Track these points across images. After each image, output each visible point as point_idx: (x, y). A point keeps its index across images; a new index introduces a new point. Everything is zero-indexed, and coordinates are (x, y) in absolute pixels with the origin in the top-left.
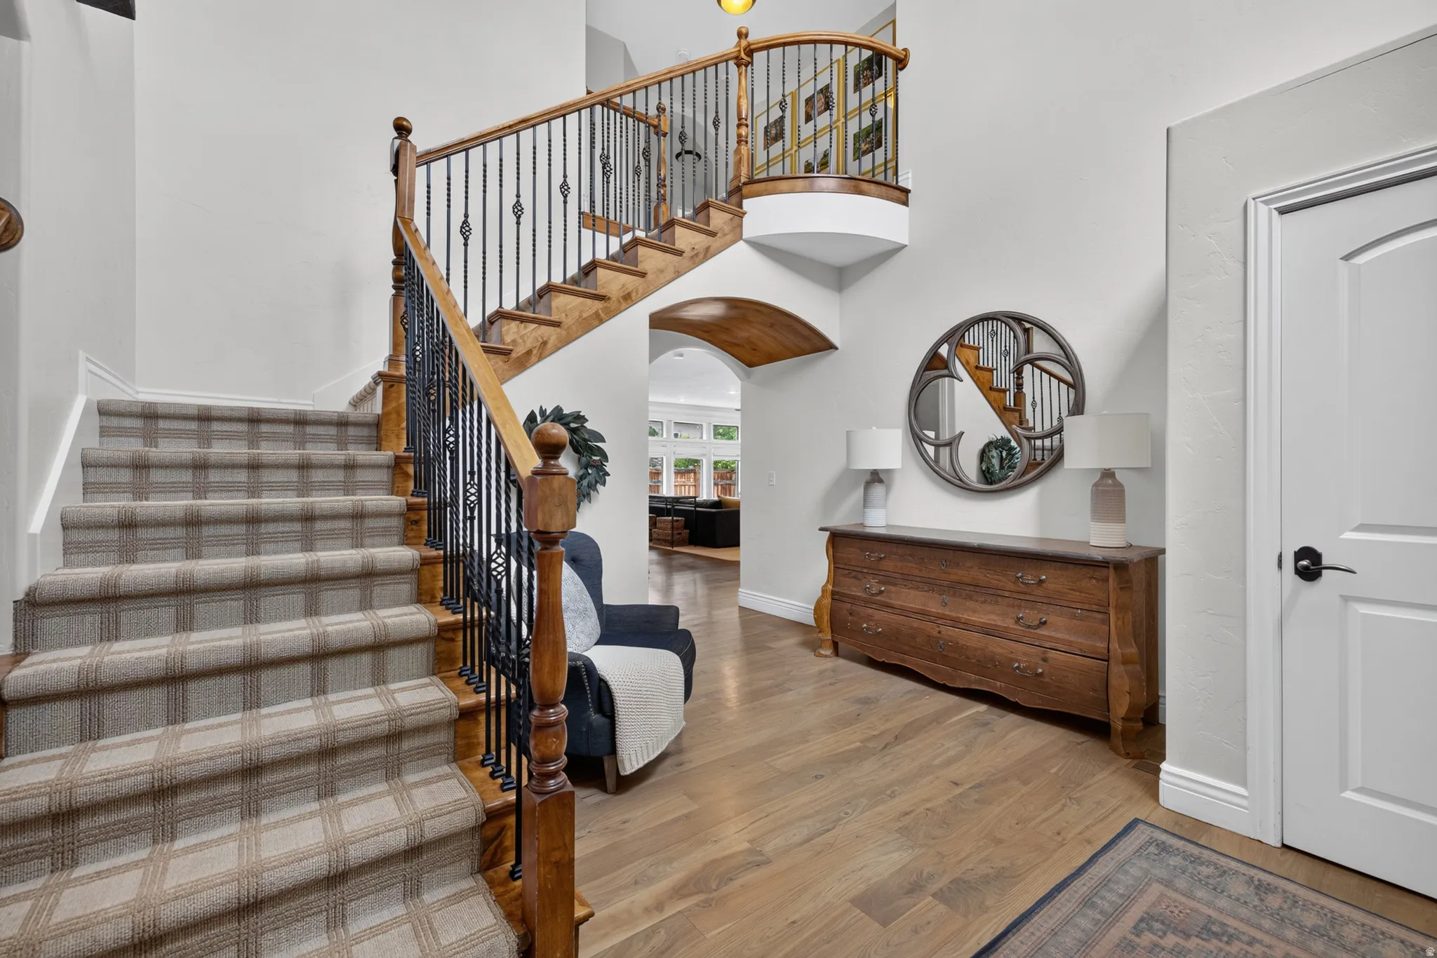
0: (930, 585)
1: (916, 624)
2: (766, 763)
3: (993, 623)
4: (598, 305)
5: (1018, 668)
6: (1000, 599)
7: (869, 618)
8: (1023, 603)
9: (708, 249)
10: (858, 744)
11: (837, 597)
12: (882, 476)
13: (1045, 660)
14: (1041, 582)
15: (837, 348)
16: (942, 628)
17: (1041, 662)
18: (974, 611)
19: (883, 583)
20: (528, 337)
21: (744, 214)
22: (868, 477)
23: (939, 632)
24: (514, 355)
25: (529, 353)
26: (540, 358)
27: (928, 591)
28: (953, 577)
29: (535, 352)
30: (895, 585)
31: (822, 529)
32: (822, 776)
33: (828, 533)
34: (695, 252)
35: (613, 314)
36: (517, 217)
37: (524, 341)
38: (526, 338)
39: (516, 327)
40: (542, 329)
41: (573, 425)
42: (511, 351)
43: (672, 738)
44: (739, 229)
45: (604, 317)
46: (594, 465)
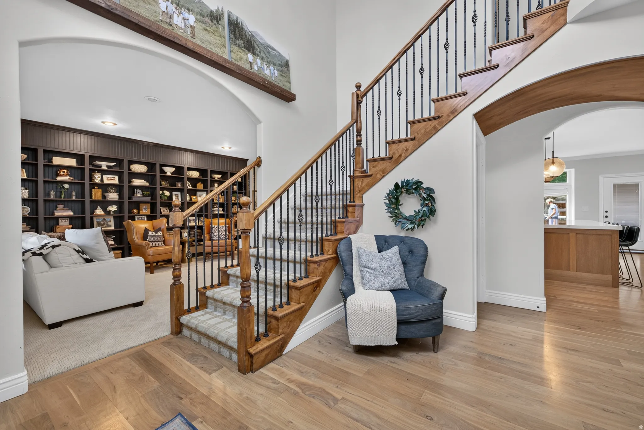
2: (424, 392)
4: (436, 122)
9: (524, 51)
25: (400, 156)
26: (406, 158)
29: (403, 155)
34: (510, 60)
35: (445, 124)
36: (399, 96)
37: (398, 152)
38: (399, 150)
39: (395, 146)
40: (406, 144)
41: (414, 187)
42: (392, 158)
43: (382, 344)
44: (562, 18)
45: (439, 127)
46: (427, 205)
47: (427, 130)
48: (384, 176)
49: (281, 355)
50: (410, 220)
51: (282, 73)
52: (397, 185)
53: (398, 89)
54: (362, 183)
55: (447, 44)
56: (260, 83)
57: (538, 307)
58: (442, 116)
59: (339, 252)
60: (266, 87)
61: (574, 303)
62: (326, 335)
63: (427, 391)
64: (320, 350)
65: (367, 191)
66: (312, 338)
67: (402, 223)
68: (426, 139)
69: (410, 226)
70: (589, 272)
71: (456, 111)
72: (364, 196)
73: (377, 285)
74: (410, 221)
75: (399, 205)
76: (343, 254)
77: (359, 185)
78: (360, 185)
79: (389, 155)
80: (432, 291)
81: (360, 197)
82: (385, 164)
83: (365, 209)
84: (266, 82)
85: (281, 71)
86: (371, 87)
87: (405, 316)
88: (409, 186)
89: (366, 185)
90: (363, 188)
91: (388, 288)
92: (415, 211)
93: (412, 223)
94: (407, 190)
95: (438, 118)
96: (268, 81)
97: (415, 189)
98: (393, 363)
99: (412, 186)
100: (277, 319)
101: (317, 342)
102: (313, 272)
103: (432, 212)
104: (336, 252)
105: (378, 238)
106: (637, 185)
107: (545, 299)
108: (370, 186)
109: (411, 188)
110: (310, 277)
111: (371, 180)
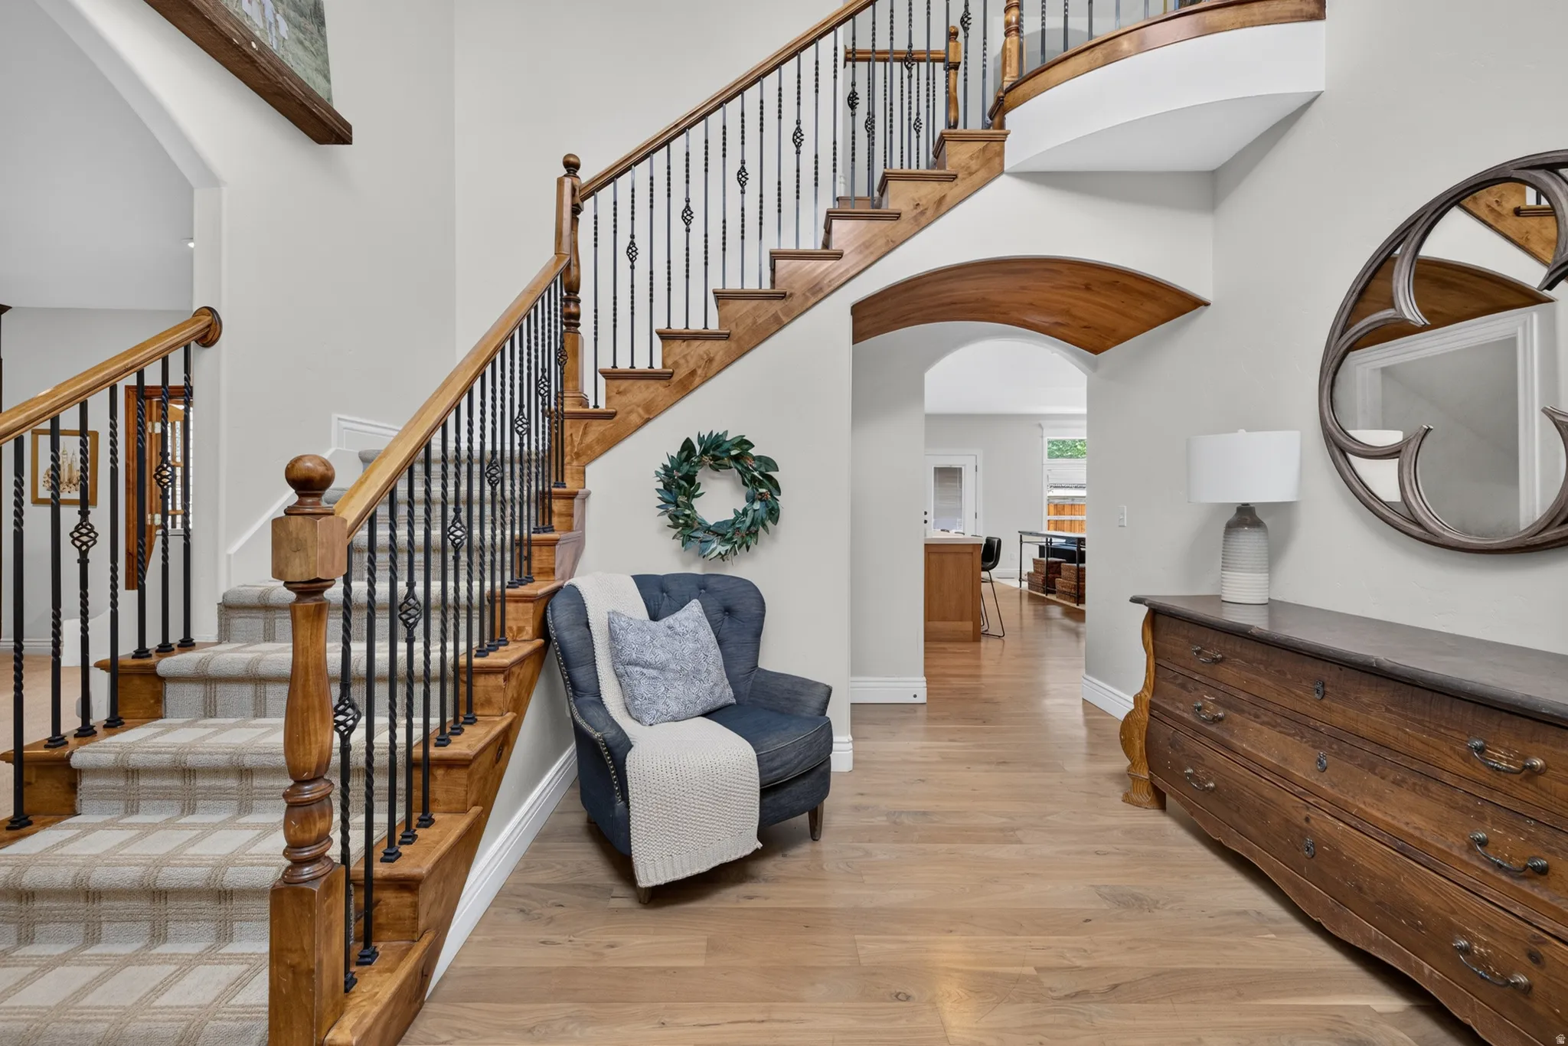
0: (1297, 723)
1: (1268, 792)
2: (855, 941)
3: (1417, 833)
4: (777, 306)
5: (1466, 951)
6: (1434, 787)
7: (1196, 759)
8: (1489, 810)
9: (941, 201)
10: (1030, 970)
11: (1155, 713)
12: (1259, 514)
13: (1535, 958)
14: (1532, 773)
15: (1207, 304)
16: (1313, 814)
17: (1527, 962)
18: (1379, 797)
19: (1227, 706)
20: (692, 357)
21: (1006, 135)
22: (1231, 514)
23: (1307, 820)
24: (675, 378)
25: (693, 373)
26: (706, 379)
27: (1293, 735)
28: (1338, 719)
29: (699, 372)
30: (1241, 712)
31: (1136, 600)
32: (908, 998)
33: (1145, 609)
34: (920, 209)
35: (796, 313)
36: (686, 224)
37: (687, 362)
38: (689, 358)
39: (678, 347)
40: (708, 345)
41: (733, 453)
42: (672, 374)
43: (726, 859)
44: (997, 160)
45: (785, 320)
46: (762, 498)
47: (760, 321)
48: (648, 420)
49: (422, 1003)
50: (720, 532)
51: (301, 36)
52: (687, 445)
53: (685, 204)
54: (585, 433)
55: (799, 134)
56: (230, 41)
57: (915, 696)
58: (791, 295)
59: (556, 630)
60: (253, 62)
61: (951, 679)
62: (533, 885)
63: (862, 937)
64: (545, 937)
65: (601, 454)
66: (493, 910)
67: (701, 542)
68: (755, 341)
69: (722, 549)
70: (944, 619)
71: (821, 289)
72: (588, 469)
73: (675, 708)
74: (718, 535)
75: (694, 496)
76: (567, 636)
77: (575, 438)
78: (577, 439)
79: (664, 366)
80: (803, 698)
81: (578, 472)
82: (652, 389)
83: (592, 505)
84: (254, 45)
85: (298, 27)
86: (610, 177)
87: (774, 773)
88: (720, 449)
89: (598, 441)
90: (589, 447)
91: (699, 709)
92: (735, 511)
93: (724, 538)
94: (715, 458)
95: (783, 298)
96: (261, 45)
97: (736, 458)
98: (751, 898)
99: (729, 450)
100: (408, 885)
101: (515, 918)
102: (488, 702)
103: (773, 514)
104: (543, 630)
105: (643, 582)
106: (960, 469)
107: (924, 679)
108: (610, 442)
109: (723, 455)
110: (478, 718)
111: (611, 428)
